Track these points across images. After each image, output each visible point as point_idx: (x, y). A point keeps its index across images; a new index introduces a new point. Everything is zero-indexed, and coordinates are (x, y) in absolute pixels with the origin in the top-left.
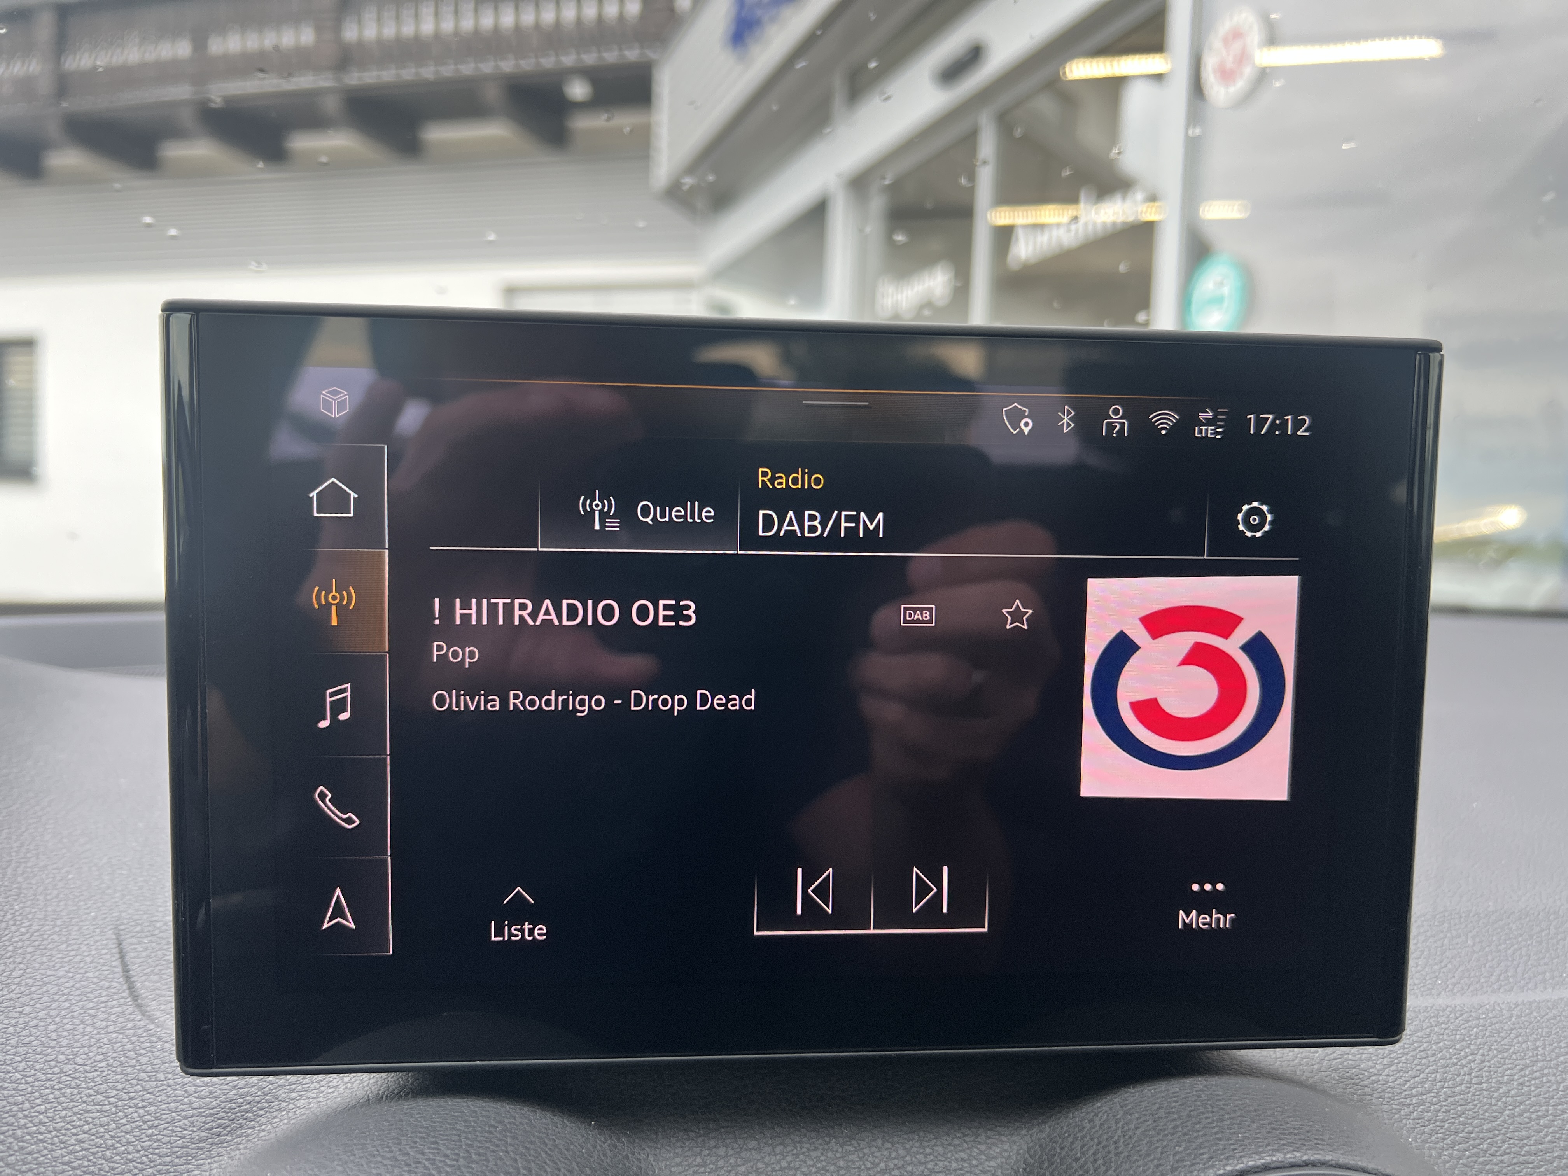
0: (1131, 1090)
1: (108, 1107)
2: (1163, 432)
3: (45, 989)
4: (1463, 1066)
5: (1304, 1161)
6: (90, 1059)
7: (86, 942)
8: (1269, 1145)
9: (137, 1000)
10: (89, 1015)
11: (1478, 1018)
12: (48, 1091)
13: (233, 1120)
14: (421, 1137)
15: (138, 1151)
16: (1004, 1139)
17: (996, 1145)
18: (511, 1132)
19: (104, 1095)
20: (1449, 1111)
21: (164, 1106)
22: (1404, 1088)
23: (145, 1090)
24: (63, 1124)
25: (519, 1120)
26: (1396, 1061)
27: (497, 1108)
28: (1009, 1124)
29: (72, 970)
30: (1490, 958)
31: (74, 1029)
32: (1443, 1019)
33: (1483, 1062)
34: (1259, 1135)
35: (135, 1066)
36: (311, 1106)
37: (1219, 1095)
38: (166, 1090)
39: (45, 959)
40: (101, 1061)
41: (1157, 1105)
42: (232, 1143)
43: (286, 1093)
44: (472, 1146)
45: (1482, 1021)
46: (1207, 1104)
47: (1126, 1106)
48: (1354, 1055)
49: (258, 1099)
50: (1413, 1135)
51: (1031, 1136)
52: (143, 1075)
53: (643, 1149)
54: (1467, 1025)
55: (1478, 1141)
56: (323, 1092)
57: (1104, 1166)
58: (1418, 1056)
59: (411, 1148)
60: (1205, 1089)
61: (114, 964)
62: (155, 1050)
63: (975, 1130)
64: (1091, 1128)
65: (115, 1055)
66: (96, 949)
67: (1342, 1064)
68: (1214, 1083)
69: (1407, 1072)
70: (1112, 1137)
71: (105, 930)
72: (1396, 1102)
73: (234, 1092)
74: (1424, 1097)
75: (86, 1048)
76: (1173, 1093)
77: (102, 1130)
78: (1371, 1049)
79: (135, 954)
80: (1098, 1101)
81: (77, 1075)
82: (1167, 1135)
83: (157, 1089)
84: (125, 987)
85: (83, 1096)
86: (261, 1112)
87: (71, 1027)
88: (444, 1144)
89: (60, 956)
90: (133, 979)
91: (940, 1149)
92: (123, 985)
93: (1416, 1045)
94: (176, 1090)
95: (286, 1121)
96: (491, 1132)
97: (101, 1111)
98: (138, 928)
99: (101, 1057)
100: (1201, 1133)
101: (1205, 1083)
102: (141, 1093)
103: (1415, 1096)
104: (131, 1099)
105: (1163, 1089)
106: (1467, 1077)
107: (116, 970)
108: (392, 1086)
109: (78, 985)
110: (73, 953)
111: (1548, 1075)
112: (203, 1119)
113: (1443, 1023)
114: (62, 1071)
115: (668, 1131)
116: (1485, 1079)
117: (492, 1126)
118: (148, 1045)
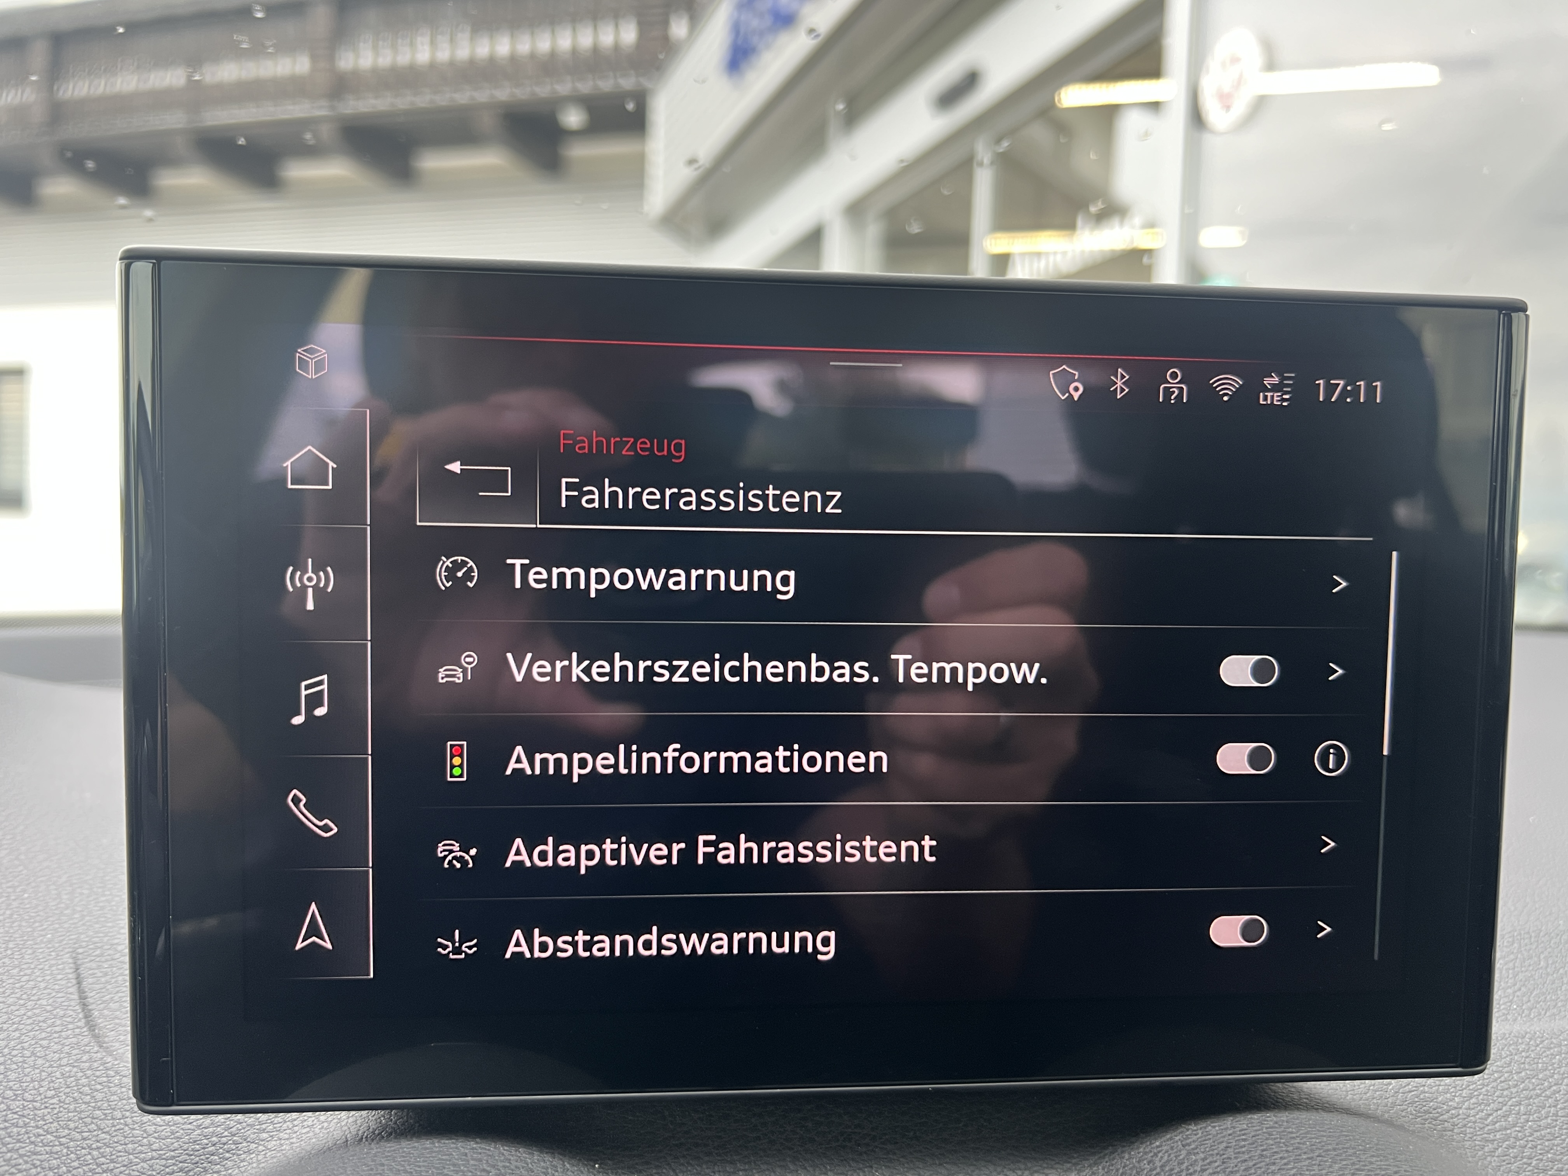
0: (1193, 1127)
1: (58, 1148)
2: (1226, 398)
4: (1547, 1097)
6: (40, 1094)
7: (41, 967)
9: (94, 1030)
10: (41, 1046)
11: (1560, 1045)
13: (197, 1163)
19: (54, 1134)
20: (1536, 1147)
21: (120, 1148)
22: (1486, 1122)
23: (99, 1129)
24: (7, 1168)
25: (514, 1163)
26: (1475, 1093)
27: (489, 1150)
28: (1057, 1166)
29: (24, 996)
31: (24, 1062)
32: (1523, 1046)
35: (89, 1102)
36: (283, 1148)
37: (1292, 1133)
38: (122, 1129)
40: (52, 1097)
41: (1224, 1145)
43: (255, 1133)
46: (1280, 1142)
47: (1189, 1145)
48: (1430, 1087)
49: (224, 1140)
52: (98, 1113)
54: (1548, 1053)
56: (296, 1132)
58: (1499, 1088)
60: (1276, 1125)
61: (71, 990)
62: (112, 1085)
65: (68, 1090)
66: (51, 974)
67: (1418, 1096)
68: (1285, 1119)
69: (1489, 1105)
71: (62, 953)
72: (1479, 1138)
73: (199, 1132)
74: (1509, 1131)
75: (36, 1083)
76: (1240, 1131)
78: (1447, 1080)
79: (95, 980)
80: (1156, 1139)
81: (26, 1112)
83: (113, 1129)
84: (81, 1016)
85: (32, 1135)
86: (227, 1155)
87: (21, 1059)
89: (11, 981)
90: (90, 1007)
92: (79, 1013)
94: (134, 1129)
95: (255, 1165)
97: (51, 1153)
98: (97, 952)
99: (53, 1092)
101: (1275, 1119)
102: (95, 1133)
103: (1499, 1131)
104: (84, 1139)
105: (1229, 1126)
106: (1554, 1110)
107: (72, 997)
108: (373, 1125)
109: (29, 1014)
110: (26, 978)
112: (164, 1162)
113: (1523, 1051)
114: (9, 1109)
117: (484, 1170)
118: (105, 1079)
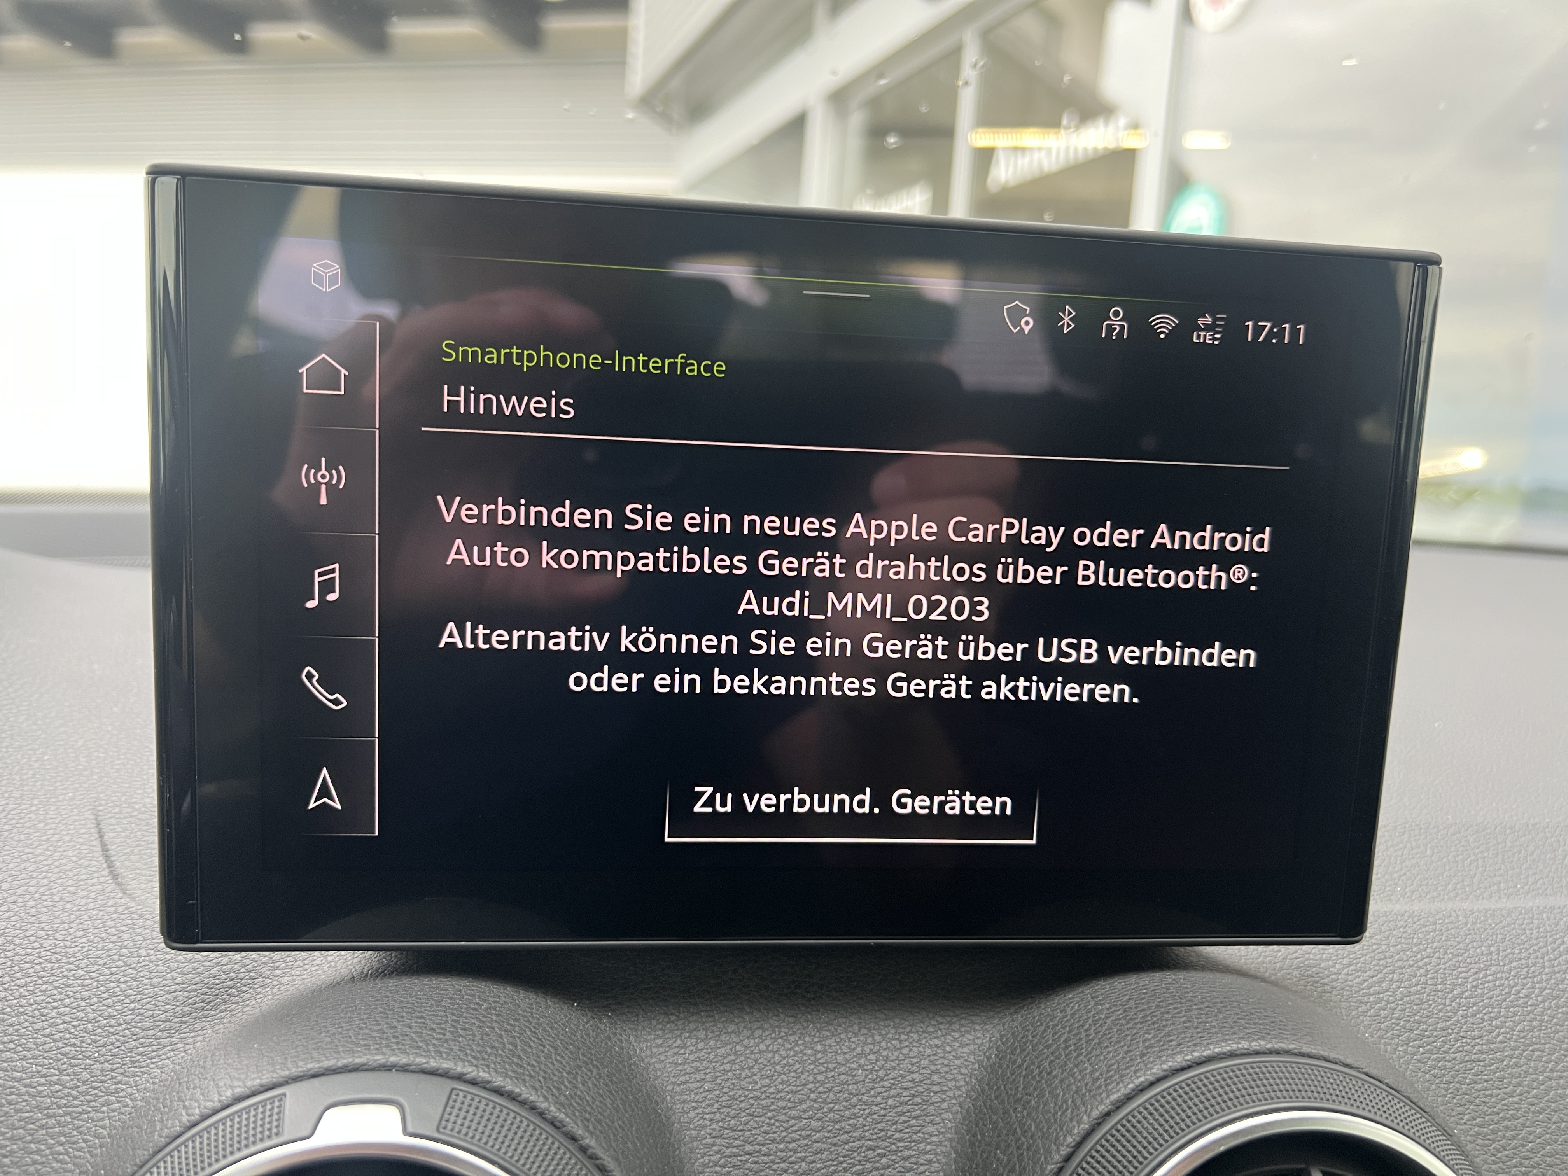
1: (89, 982)
2: (1163, 336)
3: (23, 866)
4: (1420, 968)
5: (1268, 1049)
6: (71, 934)
7: (64, 822)
8: (1235, 1033)
9: (117, 879)
10: (69, 893)
11: (1435, 924)
12: (27, 965)
13: (217, 995)
14: (408, 1013)
15: (121, 1025)
16: (977, 1027)
17: (968, 1032)
18: (495, 1010)
19: (85, 969)
20: (1405, 1010)
21: (146, 981)
22: (1362, 987)
23: (126, 965)
24: (43, 998)
25: (503, 999)
26: (1355, 962)
27: (481, 987)
28: (982, 1014)
29: (51, 848)
30: (1447, 868)
31: (53, 906)
32: (1402, 923)
33: (1439, 964)
34: (1225, 1025)
35: (116, 942)
36: (295, 984)
37: (1187, 988)
38: (148, 965)
39: (22, 837)
40: (82, 937)
41: (1128, 997)
42: (216, 1017)
43: (268, 971)
44: (458, 1022)
45: (1438, 926)
46: (1176, 996)
47: (1097, 997)
48: (1316, 955)
49: (241, 975)
50: (1369, 1031)
51: (1004, 1025)
52: (124, 951)
53: (625, 1031)
54: (1424, 930)
55: (1431, 1039)
56: (306, 971)
57: (1075, 1051)
58: (1376, 957)
59: (399, 1022)
61: (94, 843)
62: (137, 927)
63: (949, 1019)
64: (1063, 1017)
65: (96, 931)
66: (75, 829)
67: (1303, 963)
68: (1182, 977)
69: (1366, 972)
70: (1083, 1026)
71: (83, 810)
72: (1354, 1000)
73: (217, 968)
74: (1381, 996)
75: (66, 924)
77: (83, 1004)
79: (115, 834)
80: (1069, 992)
81: (58, 950)
82: (1136, 1024)
83: (139, 965)
84: (105, 866)
85: (63, 970)
86: (245, 989)
87: (51, 904)
88: (431, 1020)
89: (37, 834)
90: (112, 859)
91: (915, 1036)
92: (102, 864)
93: (1375, 947)
94: (158, 965)
95: (270, 997)
96: (476, 1009)
97: (82, 986)
98: (117, 810)
99: (82, 933)
100: (1169, 1022)
101: (1174, 977)
102: (123, 969)
103: (1372, 995)
104: (113, 974)
105: (1133, 982)
106: (1423, 979)
107: (95, 849)
108: (376, 964)
109: (57, 863)
110: (51, 832)
111: (1501, 979)
112: (186, 994)
113: (1401, 927)
114: (41, 947)
115: (649, 1014)
116: (1440, 980)
117: (477, 1004)
118: (130, 922)
